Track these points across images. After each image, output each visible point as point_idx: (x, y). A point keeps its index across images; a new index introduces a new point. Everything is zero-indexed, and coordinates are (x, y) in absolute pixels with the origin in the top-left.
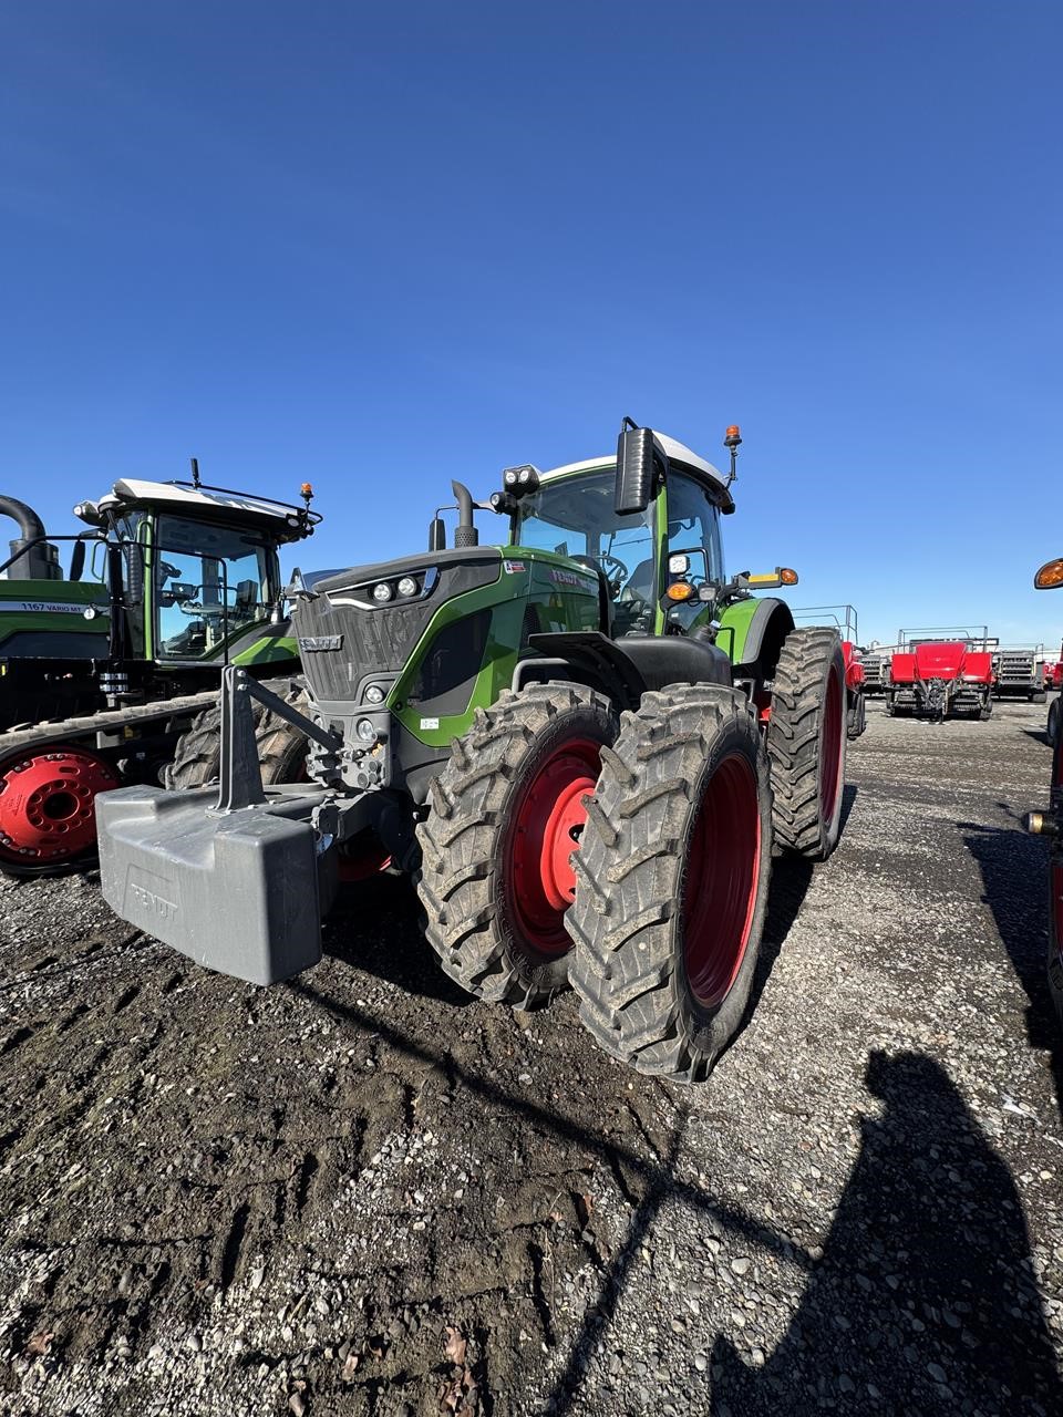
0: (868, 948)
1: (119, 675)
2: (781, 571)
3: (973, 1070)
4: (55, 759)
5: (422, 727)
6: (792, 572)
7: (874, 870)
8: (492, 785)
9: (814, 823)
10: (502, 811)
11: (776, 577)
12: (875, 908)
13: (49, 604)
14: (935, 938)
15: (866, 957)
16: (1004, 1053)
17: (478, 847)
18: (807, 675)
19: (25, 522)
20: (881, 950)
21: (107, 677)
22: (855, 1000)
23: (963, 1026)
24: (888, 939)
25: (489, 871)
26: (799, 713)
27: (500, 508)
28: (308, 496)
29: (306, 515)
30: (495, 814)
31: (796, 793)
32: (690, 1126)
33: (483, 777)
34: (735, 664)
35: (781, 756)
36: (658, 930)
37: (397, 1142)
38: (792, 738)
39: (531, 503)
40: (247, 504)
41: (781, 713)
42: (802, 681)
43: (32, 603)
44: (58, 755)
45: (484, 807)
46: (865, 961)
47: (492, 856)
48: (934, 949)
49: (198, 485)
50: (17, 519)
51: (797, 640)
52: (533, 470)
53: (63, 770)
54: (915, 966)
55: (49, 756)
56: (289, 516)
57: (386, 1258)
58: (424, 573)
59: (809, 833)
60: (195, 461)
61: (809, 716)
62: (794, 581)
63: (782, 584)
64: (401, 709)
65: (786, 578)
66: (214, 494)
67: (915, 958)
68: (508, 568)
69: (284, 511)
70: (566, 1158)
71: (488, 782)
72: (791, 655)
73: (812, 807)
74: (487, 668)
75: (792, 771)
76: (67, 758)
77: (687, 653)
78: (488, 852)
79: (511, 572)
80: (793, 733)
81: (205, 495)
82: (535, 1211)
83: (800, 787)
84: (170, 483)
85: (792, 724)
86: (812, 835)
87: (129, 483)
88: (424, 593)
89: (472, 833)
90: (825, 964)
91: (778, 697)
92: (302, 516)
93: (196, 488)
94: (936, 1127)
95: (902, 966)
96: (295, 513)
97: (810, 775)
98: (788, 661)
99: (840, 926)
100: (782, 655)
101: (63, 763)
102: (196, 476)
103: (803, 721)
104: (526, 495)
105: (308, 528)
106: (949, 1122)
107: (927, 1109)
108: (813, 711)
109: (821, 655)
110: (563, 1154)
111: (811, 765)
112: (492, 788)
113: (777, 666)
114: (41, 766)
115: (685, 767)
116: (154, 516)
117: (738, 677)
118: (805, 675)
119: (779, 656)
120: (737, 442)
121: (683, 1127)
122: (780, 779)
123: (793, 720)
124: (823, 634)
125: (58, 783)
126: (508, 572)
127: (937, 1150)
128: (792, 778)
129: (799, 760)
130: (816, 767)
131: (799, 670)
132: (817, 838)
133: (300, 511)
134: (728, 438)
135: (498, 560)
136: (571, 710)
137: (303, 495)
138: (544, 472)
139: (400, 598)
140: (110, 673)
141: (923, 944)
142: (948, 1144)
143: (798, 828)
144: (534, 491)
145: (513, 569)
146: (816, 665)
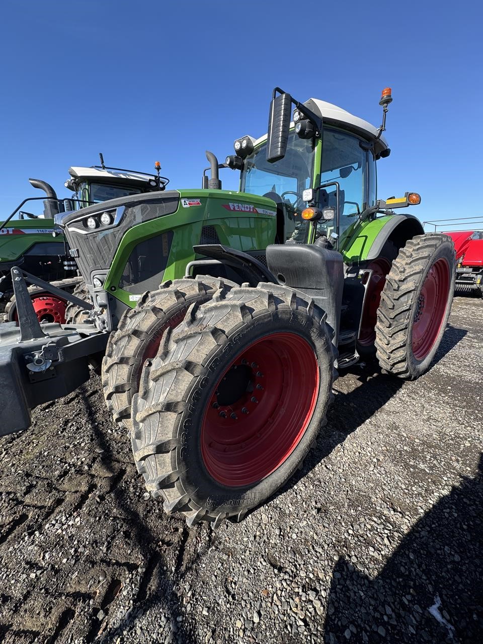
0: (405, 448)
1: (71, 262)
2: (409, 195)
3: (424, 567)
4: (43, 299)
5: (131, 300)
6: (416, 194)
7: (445, 392)
8: (129, 341)
9: (403, 361)
10: (134, 356)
11: (404, 200)
12: (429, 419)
13: (48, 230)
14: (459, 449)
15: (401, 454)
16: (457, 558)
17: (120, 376)
18: (411, 268)
19: (48, 192)
20: (414, 450)
21: (66, 263)
22: (372, 485)
23: (439, 525)
24: (424, 443)
25: (127, 389)
26: (400, 293)
27: (232, 166)
28: (158, 168)
29: (159, 179)
30: (129, 358)
31: (392, 342)
32: (209, 553)
33: (124, 337)
34: (362, 260)
35: (384, 319)
36: (161, 456)
37: (62, 519)
38: (393, 309)
39: (250, 160)
40: (129, 175)
41: (389, 292)
42: (407, 271)
43: (41, 230)
44: (45, 298)
45: (123, 353)
46: (398, 458)
47: (128, 381)
48: (453, 458)
49: (104, 168)
50: (45, 191)
51: (412, 243)
52: (249, 139)
53: (47, 304)
54: (431, 468)
55: (41, 298)
56: (150, 180)
57: (8, 590)
58: (116, 210)
59: (400, 365)
60: (101, 155)
61: (407, 296)
62: (418, 202)
63: (409, 205)
64: (114, 290)
65: (412, 199)
66: (113, 171)
67: (435, 462)
68: (185, 204)
69: (148, 178)
70: (130, 554)
71: (126, 339)
72: (405, 253)
73: (402, 351)
74: (171, 266)
75: (390, 329)
76: (49, 299)
77: (306, 255)
78: (126, 378)
79: (188, 206)
80: (394, 306)
81: (109, 172)
82: (89, 586)
83: (395, 339)
84: (92, 167)
85: (395, 299)
86: (402, 367)
87: (75, 169)
88: (116, 223)
89: (116, 367)
90: (369, 454)
91: (389, 281)
92: (157, 180)
93: (104, 169)
94: (363, 611)
95: (422, 466)
96: (153, 178)
97: (402, 333)
98: (402, 257)
99: (397, 428)
100: (400, 254)
101: (47, 301)
102: (103, 162)
103: (402, 299)
104: (248, 156)
105: (161, 186)
106: (375, 610)
107: (365, 592)
108: (410, 292)
109: (425, 254)
110: (129, 552)
111: (403, 326)
112: (129, 343)
113: (394, 261)
114: (38, 302)
115: (198, 351)
116: (88, 185)
117: (362, 268)
118: (409, 268)
119: (398, 254)
120: (388, 101)
121: (204, 553)
122: (382, 333)
123: (394, 298)
124: (433, 239)
125: (45, 310)
126: (184, 206)
127: (352, 632)
128: (389, 333)
129: (395, 323)
130: (406, 328)
131: (407, 264)
132: (404, 369)
133: (156, 177)
134: (382, 98)
135: (177, 199)
136: (199, 295)
137: (156, 168)
138: (257, 139)
139: (103, 226)
140: (67, 261)
141: (447, 452)
142: (362, 629)
143: (392, 362)
144: (251, 153)
145: (190, 204)
146: (420, 261)
